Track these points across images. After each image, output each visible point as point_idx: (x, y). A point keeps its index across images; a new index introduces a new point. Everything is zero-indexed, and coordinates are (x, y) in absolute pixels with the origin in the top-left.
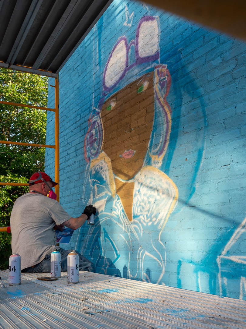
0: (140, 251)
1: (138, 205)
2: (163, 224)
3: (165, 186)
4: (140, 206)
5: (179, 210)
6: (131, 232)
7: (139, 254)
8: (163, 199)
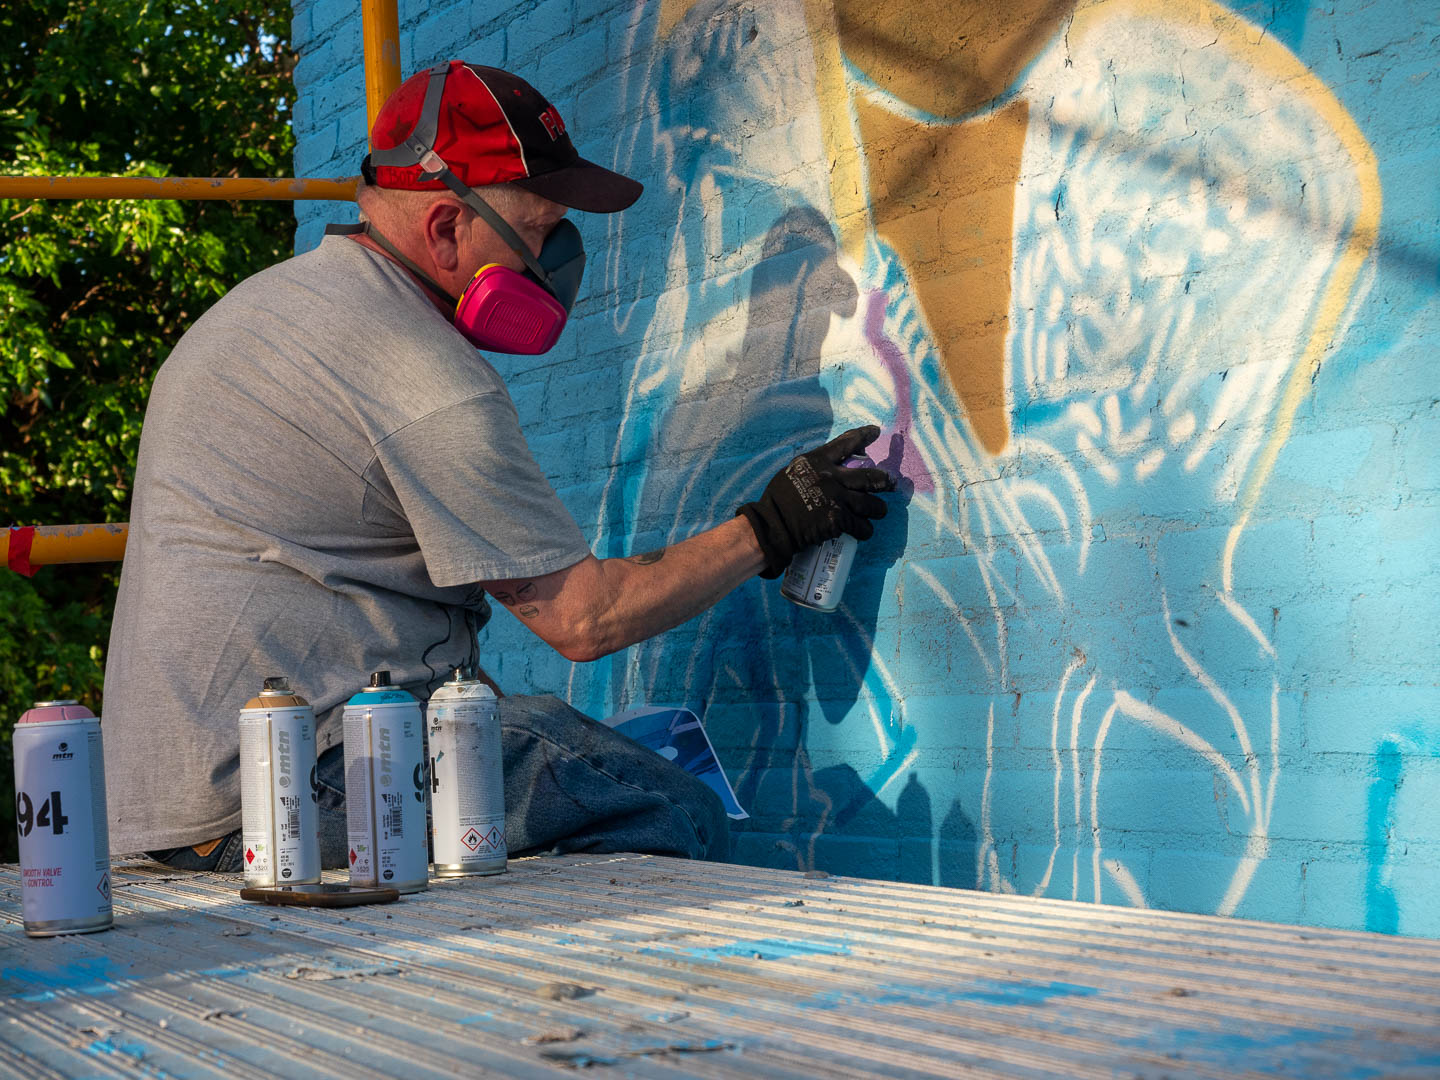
0: (1076, 686)
1: (1052, 315)
2: (1256, 457)
3: (1272, 140)
4: (1067, 320)
5: (1383, 340)
6: (1002, 540)
7: (1066, 716)
8: (1258, 254)
